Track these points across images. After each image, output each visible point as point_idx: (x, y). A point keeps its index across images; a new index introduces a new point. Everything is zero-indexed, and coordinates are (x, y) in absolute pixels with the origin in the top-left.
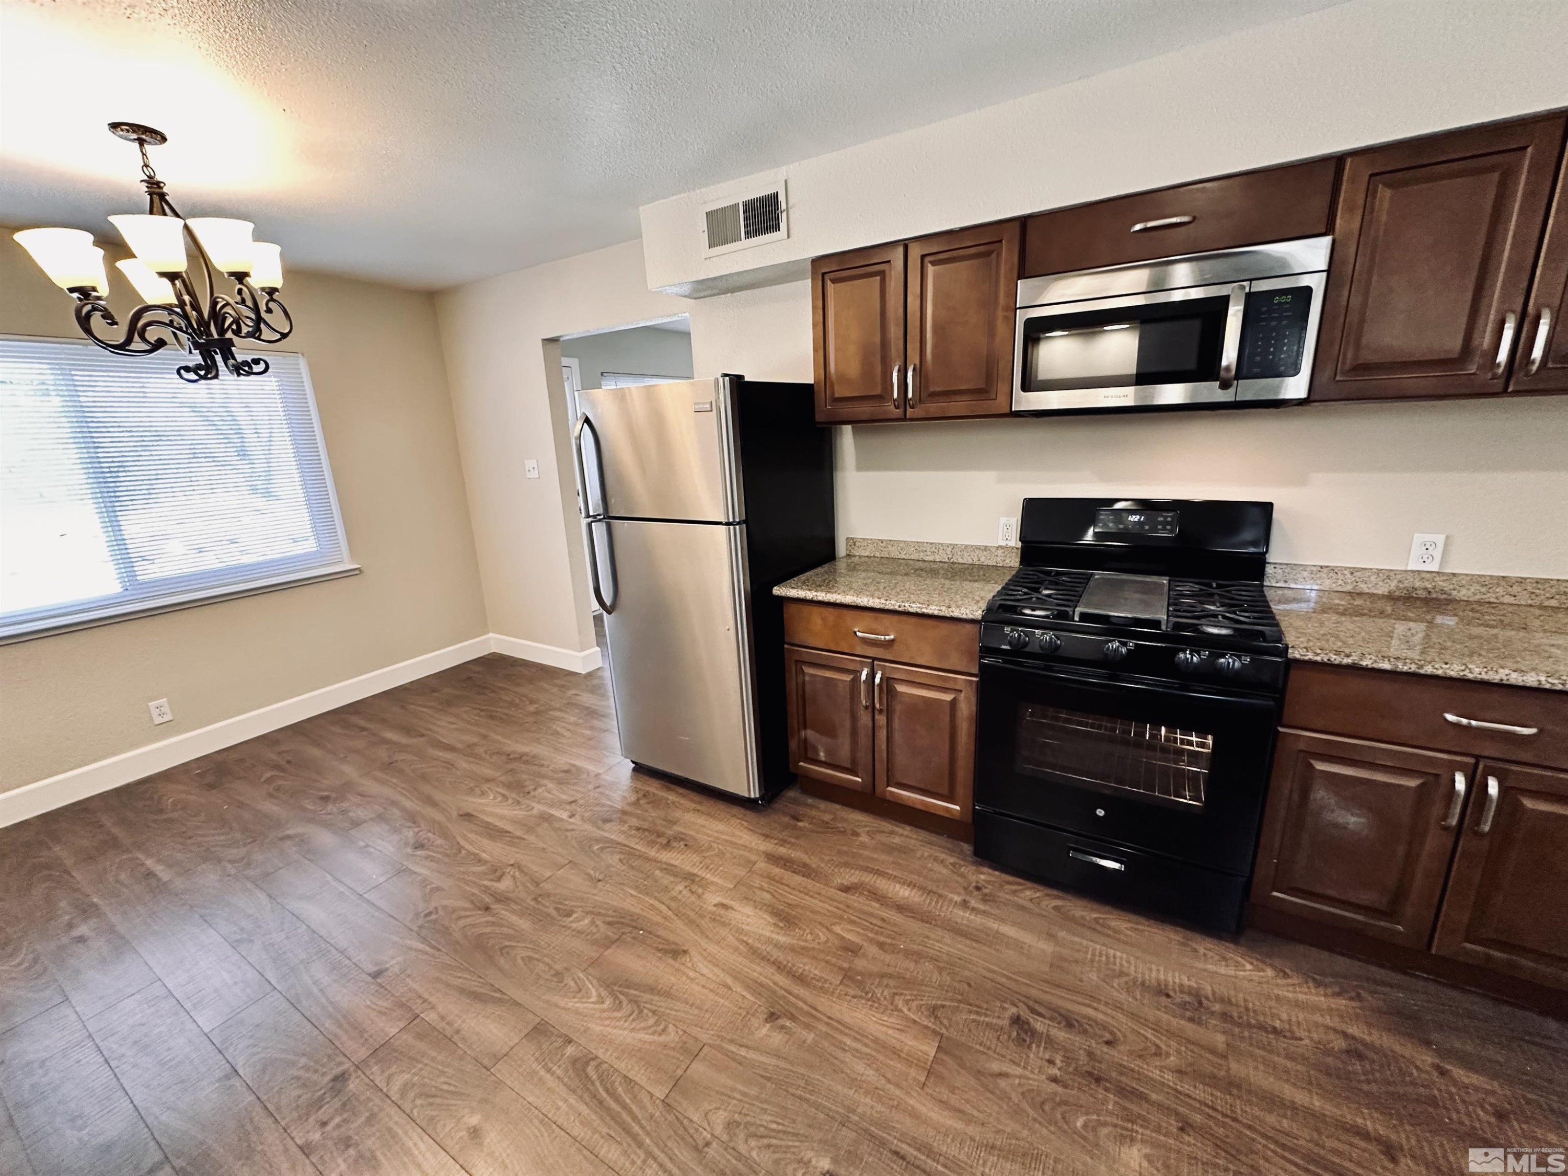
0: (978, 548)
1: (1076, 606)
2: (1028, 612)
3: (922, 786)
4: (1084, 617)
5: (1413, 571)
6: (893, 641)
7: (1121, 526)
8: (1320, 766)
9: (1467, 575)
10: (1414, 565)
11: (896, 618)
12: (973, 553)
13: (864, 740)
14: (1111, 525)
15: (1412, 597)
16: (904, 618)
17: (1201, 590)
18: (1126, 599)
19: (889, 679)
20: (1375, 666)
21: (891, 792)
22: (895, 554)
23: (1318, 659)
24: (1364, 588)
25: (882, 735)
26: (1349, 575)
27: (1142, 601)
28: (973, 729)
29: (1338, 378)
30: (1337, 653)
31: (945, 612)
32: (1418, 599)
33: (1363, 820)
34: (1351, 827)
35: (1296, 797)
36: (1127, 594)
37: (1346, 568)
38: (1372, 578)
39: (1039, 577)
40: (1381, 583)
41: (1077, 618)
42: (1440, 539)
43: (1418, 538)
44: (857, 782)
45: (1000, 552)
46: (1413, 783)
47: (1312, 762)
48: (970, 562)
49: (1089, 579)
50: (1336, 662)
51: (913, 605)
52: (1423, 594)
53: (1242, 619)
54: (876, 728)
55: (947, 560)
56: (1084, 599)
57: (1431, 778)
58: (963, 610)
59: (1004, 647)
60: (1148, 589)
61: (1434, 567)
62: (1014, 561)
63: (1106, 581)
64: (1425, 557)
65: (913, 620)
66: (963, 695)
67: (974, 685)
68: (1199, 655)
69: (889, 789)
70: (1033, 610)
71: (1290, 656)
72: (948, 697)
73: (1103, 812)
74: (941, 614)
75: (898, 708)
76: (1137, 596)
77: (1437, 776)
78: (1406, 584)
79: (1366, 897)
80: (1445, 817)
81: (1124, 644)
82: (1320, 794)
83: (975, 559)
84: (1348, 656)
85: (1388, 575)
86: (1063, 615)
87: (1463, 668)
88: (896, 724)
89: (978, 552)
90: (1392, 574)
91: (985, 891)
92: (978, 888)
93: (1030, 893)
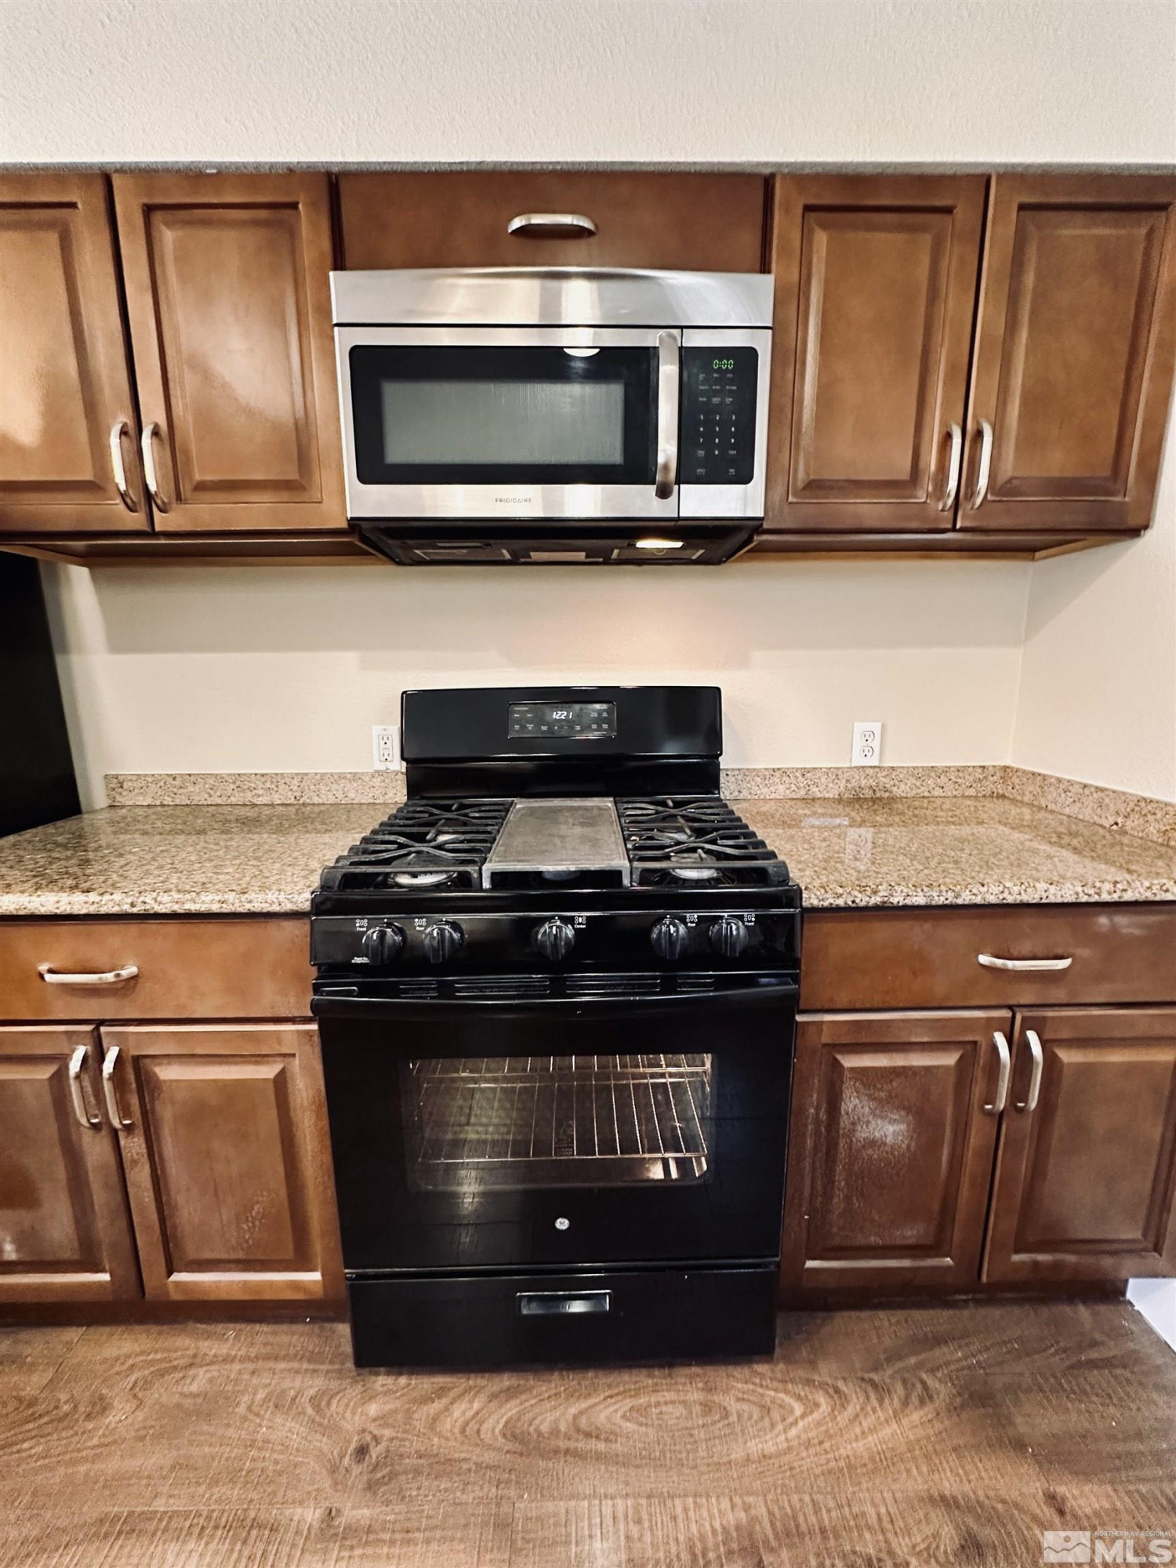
0: (342, 776)
1: (484, 861)
2: (404, 880)
3: (241, 1255)
4: (498, 878)
5: (857, 768)
6: (134, 978)
7: (544, 728)
8: (849, 1062)
9: (903, 767)
10: (858, 761)
11: (133, 929)
12: (335, 786)
13: (101, 1196)
14: (530, 727)
15: (860, 798)
16: (153, 927)
17: (657, 812)
18: (562, 837)
19: (137, 1059)
20: (908, 902)
21: (177, 1284)
22: (201, 798)
23: (840, 902)
24: (815, 791)
25: (140, 1177)
26: (801, 778)
27: (584, 839)
28: (325, 1122)
29: (791, 499)
30: (862, 889)
31: (235, 903)
32: (866, 799)
33: (903, 1127)
34: (889, 1140)
35: (823, 1116)
36: (563, 829)
37: (797, 770)
38: (823, 780)
39: (432, 814)
40: (831, 785)
41: (486, 884)
42: (876, 727)
43: (859, 727)
44: (100, 1284)
45: (377, 781)
46: (950, 1059)
47: (839, 1057)
48: (332, 800)
49: (507, 811)
50: (862, 904)
51: (165, 898)
52: (868, 794)
53: (729, 851)
54: (127, 1165)
55: (292, 801)
56: (498, 847)
57: (969, 1047)
58: (271, 896)
59: (357, 960)
60: (591, 820)
61: (873, 761)
62: (398, 795)
63: (532, 812)
64: (866, 749)
65: (172, 928)
66: (297, 1061)
67: (316, 1039)
68: (685, 923)
69: (177, 1277)
70: (414, 875)
71: (805, 904)
72: (267, 1072)
73: (566, 1222)
74: (226, 909)
75: (166, 1113)
76: (578, 830)
77: (975, 1043)
78: (854, 783)
79: (910, 1233)
80: (991, 1098)
81: (570, 921)
82: (853, 1103)
83: (340, 796)
84: (875, 892)
85: (835, 773)
86: (464, 881)
87: (1001, 888)
88: (169, 1148)
89: (343, 782)
90: (840, 773)
91: (375, 1452)
92: (362, 1451)
93: (461, 1411)
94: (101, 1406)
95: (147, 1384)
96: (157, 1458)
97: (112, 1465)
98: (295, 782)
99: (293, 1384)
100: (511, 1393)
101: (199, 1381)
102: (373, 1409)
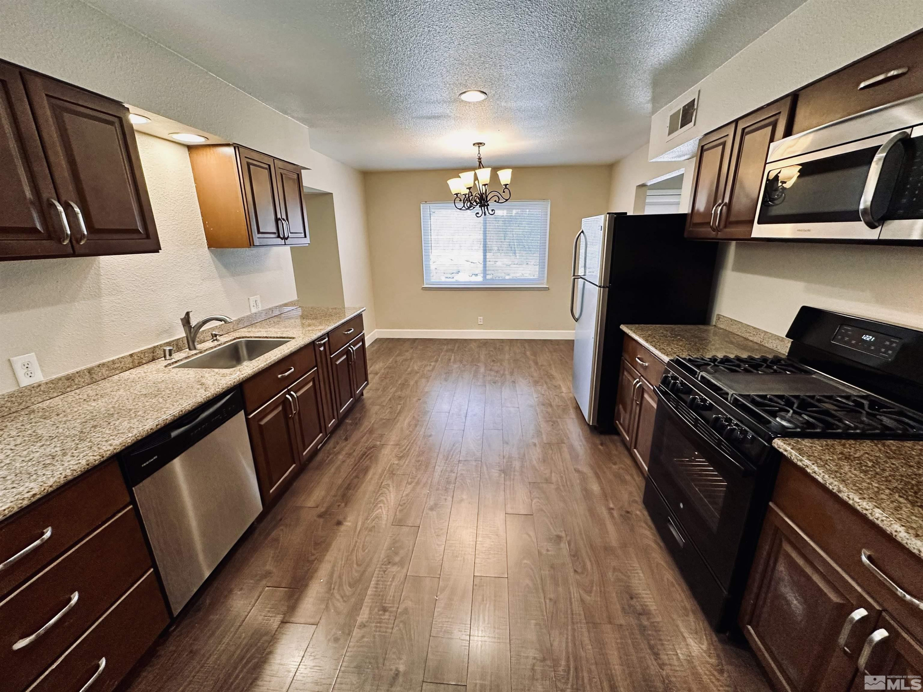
0: (778, 338)
3: (643, 455)
4: (702, 377)
6: (646, 367)
7: (853, 342)
8: (785, 546)
12: (774, 341)
14: (846, 339)
19: (643, 388)
22: (736, 330)
25: (637, 418)
41: (699, 378)
44: (628, 440)
46: (835, 599)
47: (783, 540)
54: (635, 413)
55: (759, 342)
73: (682, 506)
75: (643, 406)
82: (782, 569)
83: (775, 347)
88: (641, 415)
89: (777, 341)
91: (628, 515)
92: (628, 512)
93: (648, 533)
94: (615, 464)
95: (623, 469)
96: (611, 477)
97: (605, 470)
98: (763, 334)
99: (635, 494)
100: (658, 544)
101: (628, 478)
102: (638, 512)
